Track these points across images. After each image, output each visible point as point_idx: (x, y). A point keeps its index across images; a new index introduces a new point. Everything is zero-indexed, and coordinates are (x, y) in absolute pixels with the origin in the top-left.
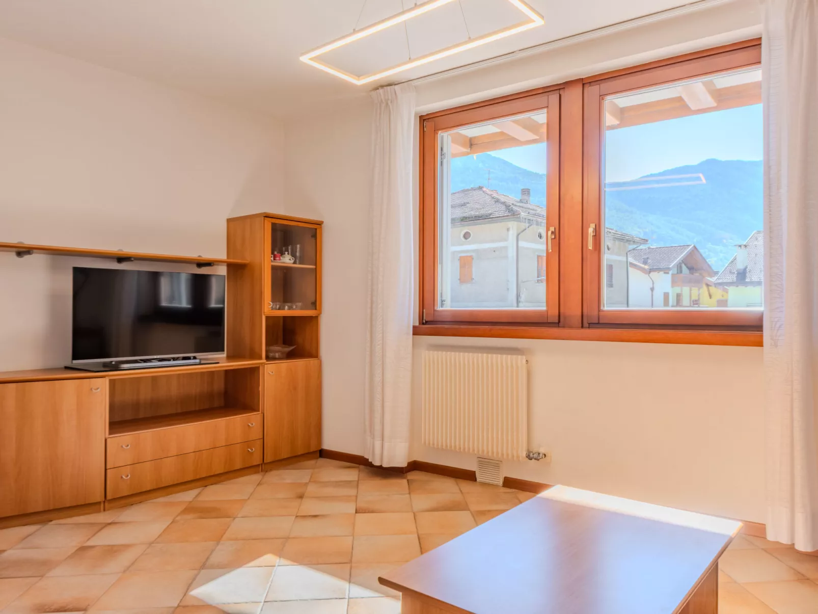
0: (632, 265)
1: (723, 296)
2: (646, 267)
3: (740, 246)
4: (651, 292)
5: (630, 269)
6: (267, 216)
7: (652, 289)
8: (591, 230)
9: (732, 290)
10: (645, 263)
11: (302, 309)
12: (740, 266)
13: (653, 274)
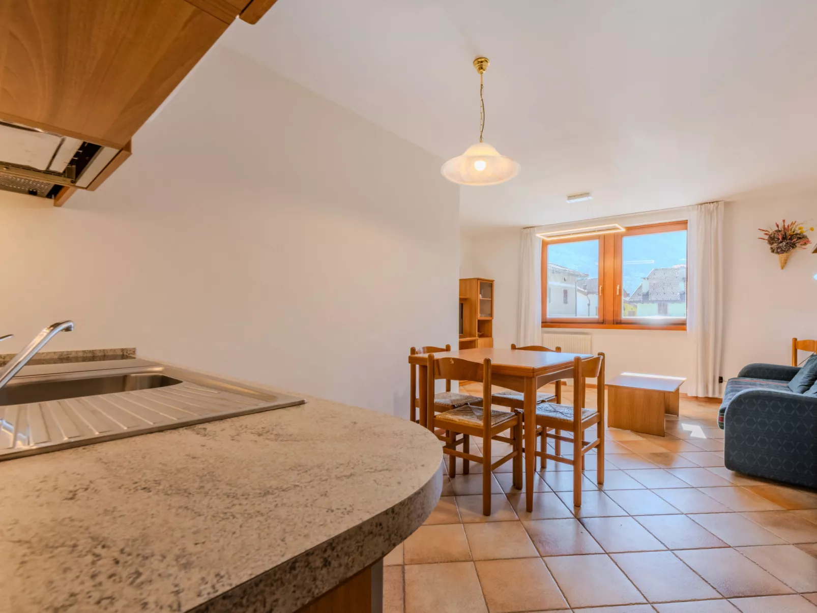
0: (579, 291)
1: (632, 309)
2: (586, 291)
3: (645, 279)
4: (588, 307)
5: (578, 293)
6: (478, 279)
7: (589, 305)
8: (618, 288)
9: (639, 305)
10: (585, 289)
11: (485, 316)
12: (645, 290)
13: (590, 296)
